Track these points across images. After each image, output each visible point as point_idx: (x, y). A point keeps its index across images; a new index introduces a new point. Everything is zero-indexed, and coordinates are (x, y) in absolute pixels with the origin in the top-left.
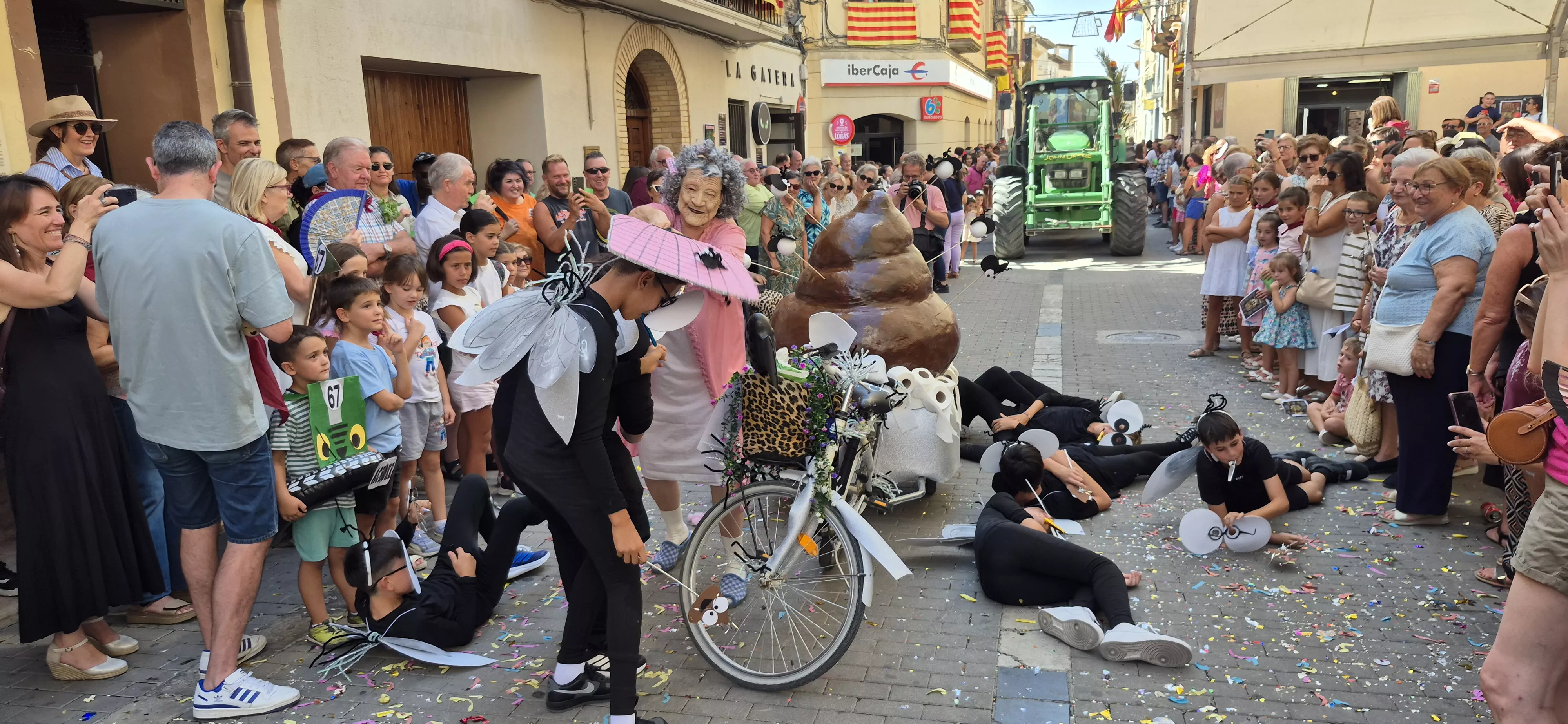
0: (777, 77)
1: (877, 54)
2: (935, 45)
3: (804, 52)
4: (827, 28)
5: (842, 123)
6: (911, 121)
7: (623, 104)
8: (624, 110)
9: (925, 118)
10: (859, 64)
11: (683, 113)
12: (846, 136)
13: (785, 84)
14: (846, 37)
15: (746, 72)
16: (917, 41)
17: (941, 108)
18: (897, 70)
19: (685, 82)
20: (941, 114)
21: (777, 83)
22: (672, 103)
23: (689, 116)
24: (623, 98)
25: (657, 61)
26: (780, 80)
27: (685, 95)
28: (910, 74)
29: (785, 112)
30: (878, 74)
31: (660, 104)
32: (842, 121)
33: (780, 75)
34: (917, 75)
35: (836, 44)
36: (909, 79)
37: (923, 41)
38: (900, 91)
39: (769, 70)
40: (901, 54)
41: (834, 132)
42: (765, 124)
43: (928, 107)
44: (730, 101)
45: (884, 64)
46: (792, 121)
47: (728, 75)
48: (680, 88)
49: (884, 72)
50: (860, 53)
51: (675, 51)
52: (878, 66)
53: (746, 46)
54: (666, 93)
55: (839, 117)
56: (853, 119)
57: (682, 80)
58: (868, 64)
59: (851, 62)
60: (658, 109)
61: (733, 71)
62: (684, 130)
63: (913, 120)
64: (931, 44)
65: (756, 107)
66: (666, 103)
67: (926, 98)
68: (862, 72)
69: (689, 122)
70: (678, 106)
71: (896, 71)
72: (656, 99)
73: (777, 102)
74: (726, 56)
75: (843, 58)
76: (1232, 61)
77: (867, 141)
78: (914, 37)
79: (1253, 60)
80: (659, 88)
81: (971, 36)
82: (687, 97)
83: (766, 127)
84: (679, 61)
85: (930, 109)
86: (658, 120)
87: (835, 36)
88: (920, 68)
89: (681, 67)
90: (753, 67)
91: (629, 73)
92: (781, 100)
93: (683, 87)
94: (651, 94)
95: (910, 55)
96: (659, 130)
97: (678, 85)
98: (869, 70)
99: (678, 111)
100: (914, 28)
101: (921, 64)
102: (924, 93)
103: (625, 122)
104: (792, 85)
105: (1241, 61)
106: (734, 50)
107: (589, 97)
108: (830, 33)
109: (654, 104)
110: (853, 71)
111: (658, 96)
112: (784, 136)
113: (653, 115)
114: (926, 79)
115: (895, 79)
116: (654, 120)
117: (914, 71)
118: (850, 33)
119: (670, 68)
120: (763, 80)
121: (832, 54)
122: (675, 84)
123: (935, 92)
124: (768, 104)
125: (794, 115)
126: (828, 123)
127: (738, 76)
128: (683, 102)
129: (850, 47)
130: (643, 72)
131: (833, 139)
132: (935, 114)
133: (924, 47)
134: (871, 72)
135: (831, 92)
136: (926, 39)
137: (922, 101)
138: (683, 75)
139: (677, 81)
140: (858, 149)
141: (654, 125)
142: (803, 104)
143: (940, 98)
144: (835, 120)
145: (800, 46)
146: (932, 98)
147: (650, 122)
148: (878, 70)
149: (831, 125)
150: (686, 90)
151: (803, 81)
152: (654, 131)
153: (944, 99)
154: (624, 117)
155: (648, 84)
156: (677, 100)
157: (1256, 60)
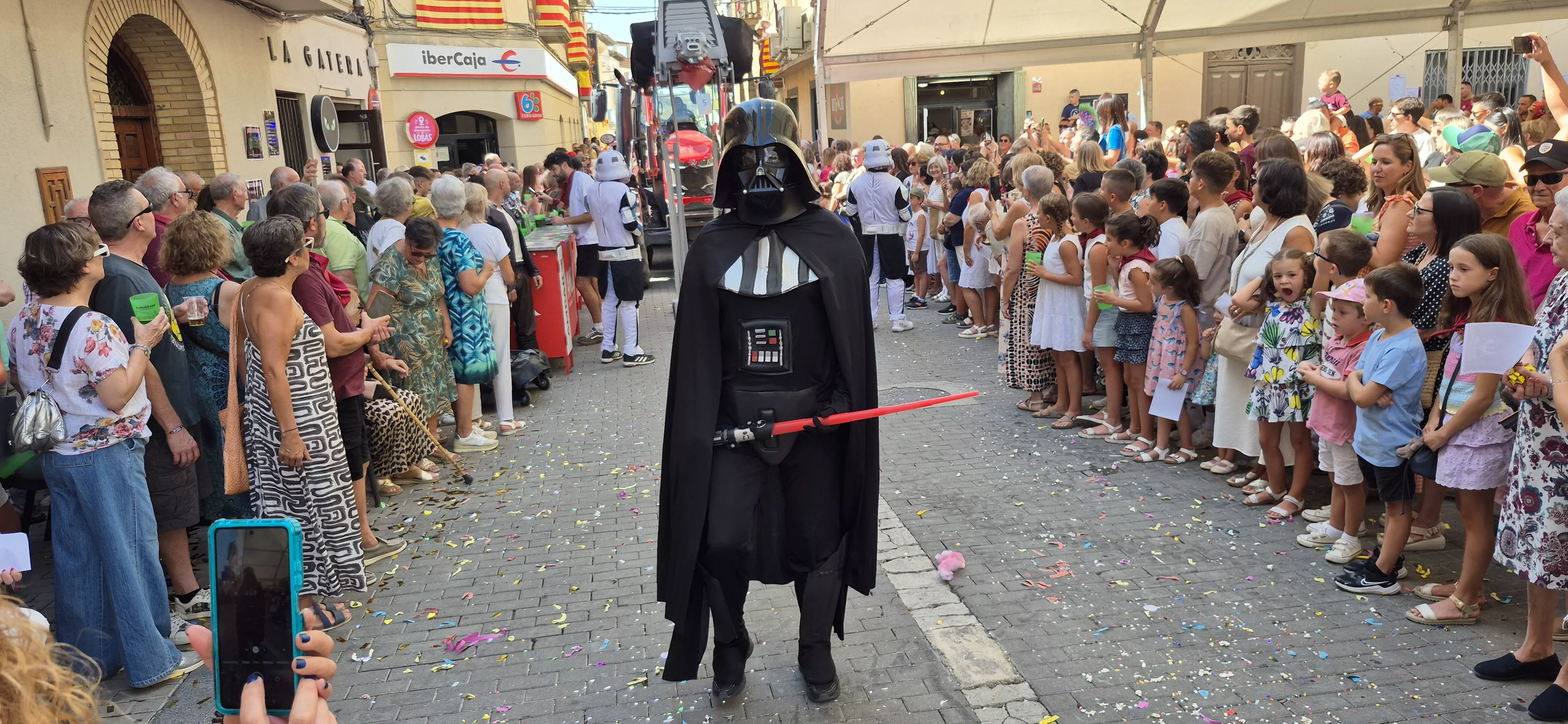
0: (339, 63)
1: (458, 40)
2: (524, 32)
3: (370, 33)
4: (390, 5)
5: (421, 122)
6: (506, 119)
7: (106, 98)
8: (109, 108)
9: (522, 116)
10: (437, 51)
11: (210, 111)
12: (428, 138)
13: (350, 72)
14: (415, 17)
15: (297, 55)
16: (503, 26)
17: (539, 105)
18: (484, 59)
19: (207, 65)
20: (540, 112)
21: (340, 71)
22: (189, 97)
23: (219, 116)
24: (106, 89)
25: (158, 34)
26: (344, 66)
27: (209, 85)
28: (500, 65)
29: (353, 109)
30: (460, 64)
31: (168, 97)
32: (421, 119)
33: (342, 60)
34: (507, 66)
35: (405, 26)
36: (498, 70)
37: (510, 27)
38: (489, 85)
39: (328, 53)
40: (487, 41)
41: (412, 133)
42: (330, 125)
43: (525, 103)
44: (279, 94)
45: (467, 52)
46: (364, 120)
47: (273, 58)
48: (202, 75)
49: (468, 61)
50: (436, 38)
51: (187, 20)
52: (460, 54)
53: (294, 20)
54: (178, 82)
55: (416, 114)
56: (435, 117)
57: (203, 62)
58: (448, 51)
59: (426, 48)
60: (167, 105)
61: (279, 53)
62: (213, 136)
63: (509, 119)
64: (520, 30)
65: (316, 103)
66: (181, 97)
67: (521, 93)
68: (441, 60)
69: (220, 123)
70: (201, 100)
71: (482, 61)
72: (162, 91)
73: (343, 95)
74: (267, 31)
75: (414, 43)
76: (862, 58)
77: (454, 143)
78: (500, 21)
79: (882, 57)
80: (166, 74)
81: (562, 23)
82: (213, 88)
83: (333, 128)
84: (195, 35)
85: (527, 106)
86: (169, 121)
87: (401, 16)
88: (510, 58)
89: (199, 44)
90: (306, 49)
91: (111, 50)
92: (347, 92)
93: (206, 74)
94: (153, 83)
95: (497, 42)
96: (171, 136)
97: (198, 70)
98: (449, 58)
99: (202, 108)
100: (499, 10)
101: (511, 53)
102: (519, 87)
103: (111, 127)
104: (360, 74)
105: (871, 58)
106: (278, 24)
107: (38, 86)
108: (394, 11)
109: (159, 98)
110: (429, 59)
111: (166, 86)
112: (355, 140)
113: (159, 114)
114: (519, 71)
115: (481, 70)
116: (161, 122)
117: (503, 61)
118: (420, 13)
119: (181, 45)
120: (321, 66)
121: (400, 37)
122: (192, 69)
123: (531, 87)
124: (332, 98)
125: (365, 112)
126: (403, 122)
127: (287, 60)
128: (207, 94)
129: (422, 30)
130: (136, 50)
131: (412, 142)
132: (533, 112)
133: (512, 33)
134: (452, 61)
135: (403, 85)
136: (514, 24)
137: (517, 97)
138: (204, 55)
139: (195, 64)
140: (444, 154)
141: (161, 129)
142: (375, 98)
143: (537, 94)
144: (412, 118)
145: (364, 24)
146: (528, 93)
147: (156, 125)
148: (460, 59)
149: (408, 125)
150: (211, 76)
151: (373, 69)
152: (162, 137)
153: (542, 95)
154: (110, 118)
155: (146, 69)
156: (199, 92)
157: (886, 57)
